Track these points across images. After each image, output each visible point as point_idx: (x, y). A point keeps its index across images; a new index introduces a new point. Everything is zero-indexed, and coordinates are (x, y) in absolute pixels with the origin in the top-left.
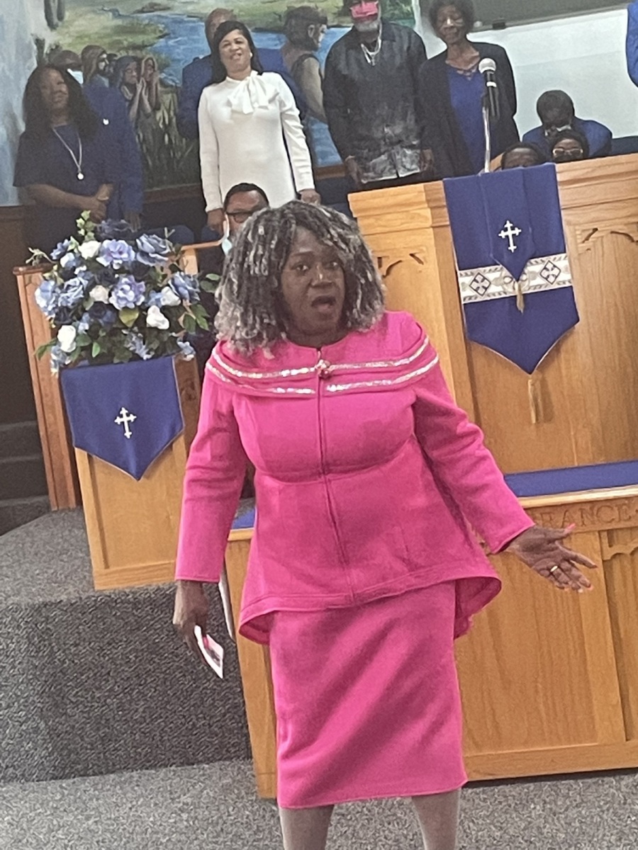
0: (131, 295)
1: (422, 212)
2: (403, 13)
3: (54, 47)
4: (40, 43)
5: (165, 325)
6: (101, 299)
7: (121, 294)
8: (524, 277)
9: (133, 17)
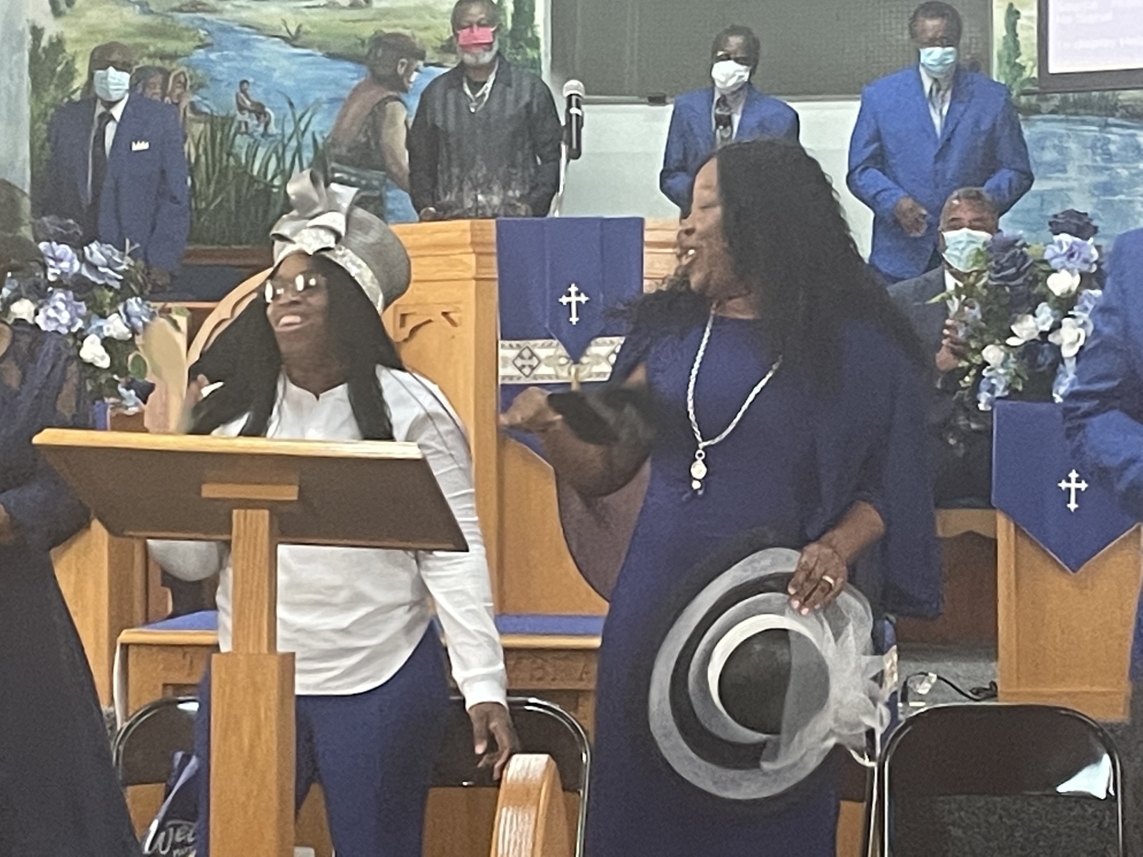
0: (65, 317)
1: (466, 258)
2: (527, 60)
3: (55, 41)
4: (37, 32)
5: (105, 363)
6: (24, 317)
7: (52, 313)
8: (584, 360)
9: (168, 16)
